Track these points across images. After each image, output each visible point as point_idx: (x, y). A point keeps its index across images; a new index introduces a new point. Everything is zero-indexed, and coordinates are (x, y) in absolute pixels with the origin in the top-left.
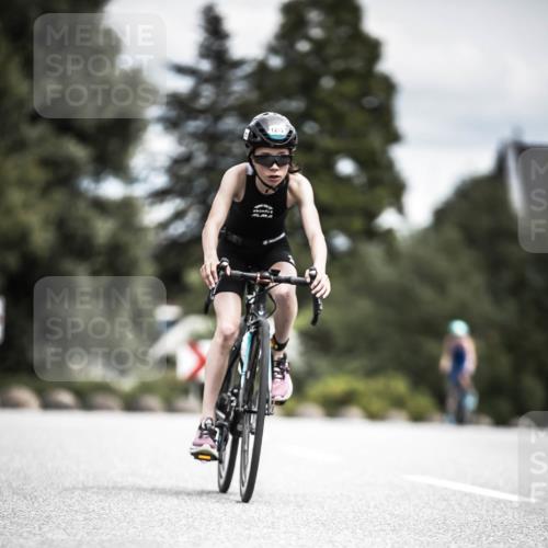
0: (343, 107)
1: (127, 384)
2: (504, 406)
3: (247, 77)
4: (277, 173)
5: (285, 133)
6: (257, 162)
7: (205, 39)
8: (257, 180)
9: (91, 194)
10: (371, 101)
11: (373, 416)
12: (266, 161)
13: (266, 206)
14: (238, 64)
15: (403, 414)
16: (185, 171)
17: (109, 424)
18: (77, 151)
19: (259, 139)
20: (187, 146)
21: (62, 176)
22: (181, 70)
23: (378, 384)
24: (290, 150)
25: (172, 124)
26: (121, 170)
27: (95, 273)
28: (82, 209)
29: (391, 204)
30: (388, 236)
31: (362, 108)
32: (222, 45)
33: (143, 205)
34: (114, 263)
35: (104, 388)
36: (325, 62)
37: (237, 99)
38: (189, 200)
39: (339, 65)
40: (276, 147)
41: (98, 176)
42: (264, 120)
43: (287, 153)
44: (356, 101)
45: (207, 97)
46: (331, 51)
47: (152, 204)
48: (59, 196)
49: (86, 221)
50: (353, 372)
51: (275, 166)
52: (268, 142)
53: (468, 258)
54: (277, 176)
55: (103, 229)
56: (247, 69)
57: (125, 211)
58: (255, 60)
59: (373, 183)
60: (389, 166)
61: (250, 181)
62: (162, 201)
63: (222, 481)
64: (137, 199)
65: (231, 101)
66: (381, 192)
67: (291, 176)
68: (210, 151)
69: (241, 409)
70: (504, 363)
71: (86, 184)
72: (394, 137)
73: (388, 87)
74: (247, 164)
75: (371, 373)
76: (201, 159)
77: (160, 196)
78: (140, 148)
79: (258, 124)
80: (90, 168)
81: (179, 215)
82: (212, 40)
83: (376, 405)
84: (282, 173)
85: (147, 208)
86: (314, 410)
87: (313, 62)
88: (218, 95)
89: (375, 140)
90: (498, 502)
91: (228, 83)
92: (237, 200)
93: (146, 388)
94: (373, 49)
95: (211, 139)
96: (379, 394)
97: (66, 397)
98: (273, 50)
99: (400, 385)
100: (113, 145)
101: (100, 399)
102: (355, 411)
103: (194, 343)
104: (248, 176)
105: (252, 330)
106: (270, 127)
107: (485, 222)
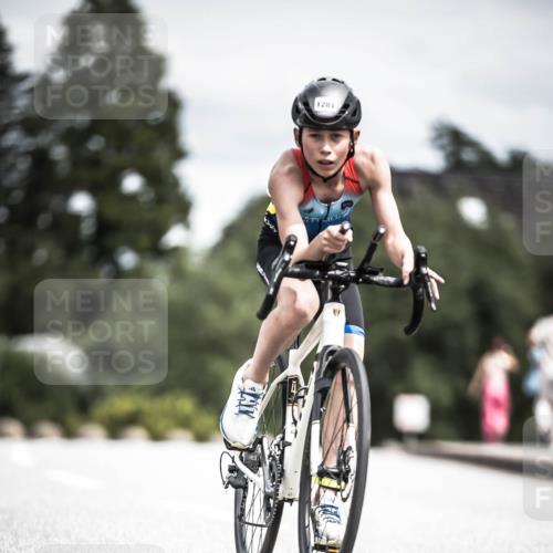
3: (30, 91)
15: (188, 434)
29: (179, 221)
59: (160, 200)
66: (169, 209)
72: (179, 154)
73: (174, 103)
89: (161, 154)
102: (138, 433)
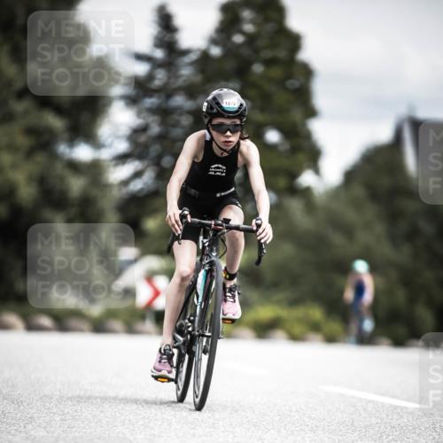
0: (270, 88)
1: (96, 310)
2: (401, 330)
3: (193, 63)
4: (231, 139)
5: (237, 106)
6: (213, 130)
7: (159, 33)
8: (214, 145)
9: (66, 157)
10: (293, 83)
11: (294, 338)
12: (221, 129)
13: (220, 166)
14: (186, 52)
15: (319, 337)
16: (142, 139)
17: (80, 343)
18: (55, 122)
19: (215, 110)
20: (144, 118)
21: (43, 142)
22: (140, 57)
23: (299, 312)
24: (241, 120)
25: (132, 101)
26: (91, 138)
27: (70, 221)
28: (59, 168)
29: (309, 167)
30: (306, 192)
31: (286, 89)
32: (173, 38)
33: (108, 166)
34: (85, 212)
35: (77, 314)
36: (256, 51)
37: (185, 81)
38: (146, 163)
39: (267, 54)
40: (229, 117)
41: (72, 142)
42: (219, 95)
43: (238, 122)
44: (281, 83)
45: (160, 79)
46: (261, 43)
47: (116, 165)
48: (40, 158)
49: (62, 179)
50: (278, 303)
51: (229, 133)
52: (223, 113)
53: (371, 211)
54: (230, 142)
55: (76, 185)
56: (193, 57)
57: (94, 170)
58: (199, 50)
59: (295, 150)
60: (308, 136)
61: (207, 145)
62: (124, 163)
63: (179, 393)
64: (104, 161)
65: (180, 82)
66: (301, 157)
67: (242, 142)
68: (163, 123)
69: (197, 333)
70: (401, 296)
71: (63, 149)
72: (311, 113)
73: (307, 72)
74: (206, 131)
75: (294, 303)
76: (155, 129)
77: (122, 158)
78: (106, 120)
79: (214, 99)
80: (66, 135)
81: (137, 175)
82: (165, 33)
83: (297, 330)
84: (234, 139)
85: (111, 169)
86: (247, 332)
87: (246, 52)
88: (169, 78)
89: (296, 114)
90: (396, 407)
91: (177, 68)
92: (196, 161)
93: (111, 314)
94: (294, 41)
95: (164, 113)
96: (300, 321)
97: (46, 321)
98: (214, 41)
99: (316, 313)
100: (84, 117)
101: (73, 322)
102: (280, 334)
103: (149, 278)
104: (206, 141)
105: (207, 268)
106: (225, 101)
107: (385, 182)
